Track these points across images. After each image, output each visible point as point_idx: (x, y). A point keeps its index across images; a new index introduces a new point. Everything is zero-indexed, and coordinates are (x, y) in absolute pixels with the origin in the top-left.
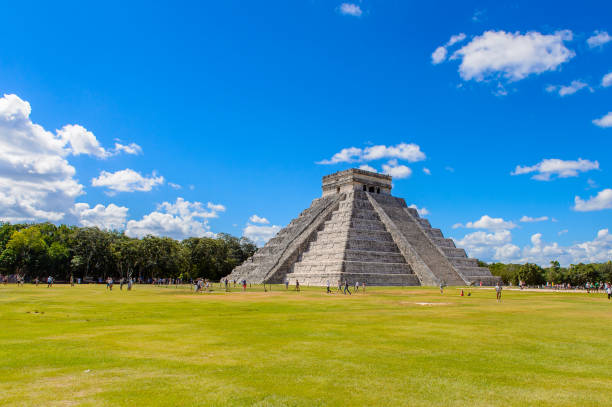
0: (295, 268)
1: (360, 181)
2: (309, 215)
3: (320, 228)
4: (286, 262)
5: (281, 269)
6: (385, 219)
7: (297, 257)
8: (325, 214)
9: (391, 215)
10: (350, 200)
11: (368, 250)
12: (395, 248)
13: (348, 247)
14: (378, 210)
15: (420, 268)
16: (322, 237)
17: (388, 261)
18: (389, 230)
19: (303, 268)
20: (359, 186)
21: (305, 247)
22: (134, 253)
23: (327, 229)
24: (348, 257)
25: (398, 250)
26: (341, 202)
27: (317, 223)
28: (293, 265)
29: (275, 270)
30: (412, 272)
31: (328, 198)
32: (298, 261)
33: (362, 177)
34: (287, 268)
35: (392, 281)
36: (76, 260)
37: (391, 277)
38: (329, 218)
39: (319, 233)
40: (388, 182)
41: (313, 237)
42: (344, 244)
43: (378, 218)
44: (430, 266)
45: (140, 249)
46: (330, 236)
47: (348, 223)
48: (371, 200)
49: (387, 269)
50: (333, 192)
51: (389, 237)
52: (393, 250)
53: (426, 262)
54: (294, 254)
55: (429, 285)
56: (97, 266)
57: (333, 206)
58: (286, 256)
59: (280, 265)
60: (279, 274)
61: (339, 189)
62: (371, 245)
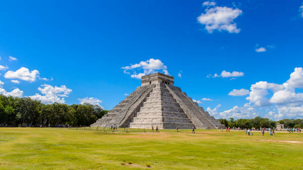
0: (134, 120)
1: (161, 78)
2: (136, 94)
3: (145, 100)
4: (129, 117)
5: (127, 120)
6: (175, 97)
7: (134, 114)
8: (146, 94)
9: (178, 95)
10: (158, 87)
11: (171, 111)
12: (182, 111)
13: (162, 110)
14: (172, 92)
15: (195, 120)
16: (146, 105)
17: (180, 117)
18: (178, 102)
19: (139, 120)
20: (161, 81)
21: (138, 109)
22: (48, 112)
23: (148, 101)
24: (164, 114)
25: (183, 112)
26: (154, 89)
27: (143, 98)
28: (132, 119)
29: (124, 121)
30: (191, 122)
31: (146, 87)
32: (134, 116)
33: (162, 77)
34: (130, 120)
35: (184, 126)
36: (19, 115)
37: (184, 125)
38: (148, 95)
39: (144, 103)
40: (173, 80)
41: (141, 105)
42: (161, 108)
43: (172, 96)
44: (200, 119)
45: (51, 110)
46: (151, 104)
47: (160, 98)
48: (168, 88)
49: (181, 121)
50: (148, 84)
51: (178, 105)
52: (181, 112)
53: (198, 117)
54: (133, 113)
55: (200, 129)
56: (29, 118)
57: (150, 90)
58: (129, 114)
59: (126, 118)
60: (126, 123)
61: (150, 83)
62: (172, 109)
